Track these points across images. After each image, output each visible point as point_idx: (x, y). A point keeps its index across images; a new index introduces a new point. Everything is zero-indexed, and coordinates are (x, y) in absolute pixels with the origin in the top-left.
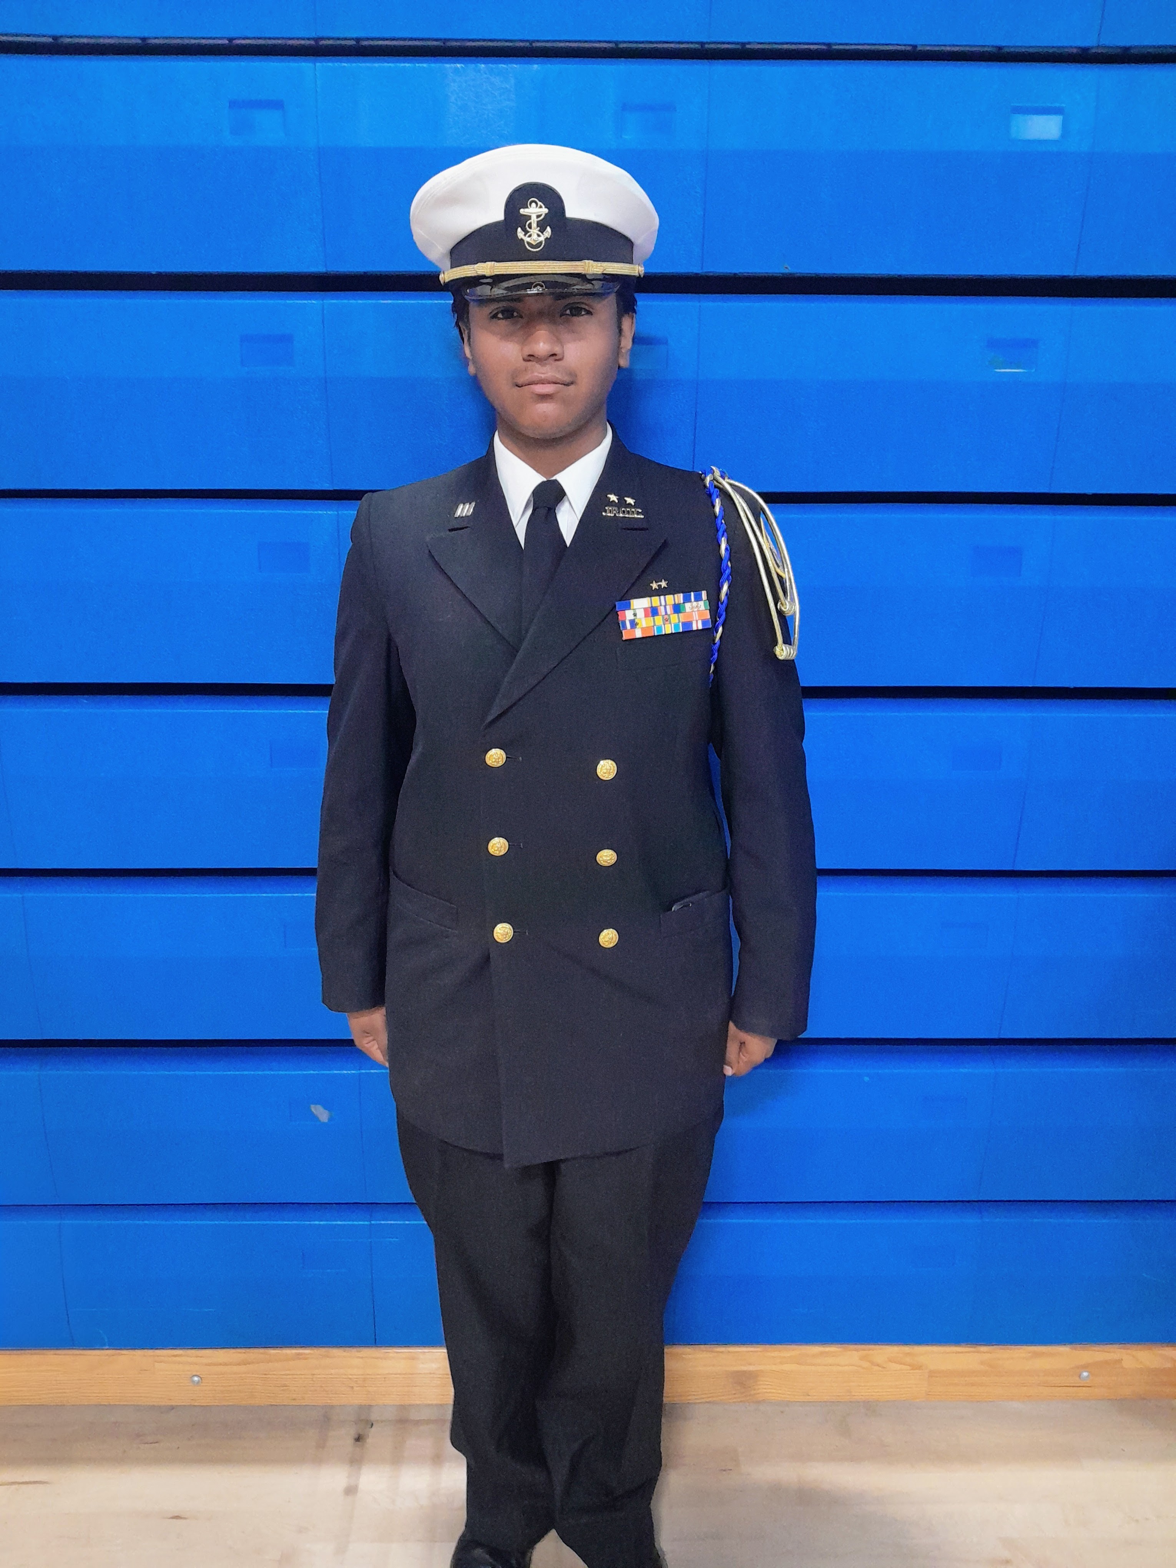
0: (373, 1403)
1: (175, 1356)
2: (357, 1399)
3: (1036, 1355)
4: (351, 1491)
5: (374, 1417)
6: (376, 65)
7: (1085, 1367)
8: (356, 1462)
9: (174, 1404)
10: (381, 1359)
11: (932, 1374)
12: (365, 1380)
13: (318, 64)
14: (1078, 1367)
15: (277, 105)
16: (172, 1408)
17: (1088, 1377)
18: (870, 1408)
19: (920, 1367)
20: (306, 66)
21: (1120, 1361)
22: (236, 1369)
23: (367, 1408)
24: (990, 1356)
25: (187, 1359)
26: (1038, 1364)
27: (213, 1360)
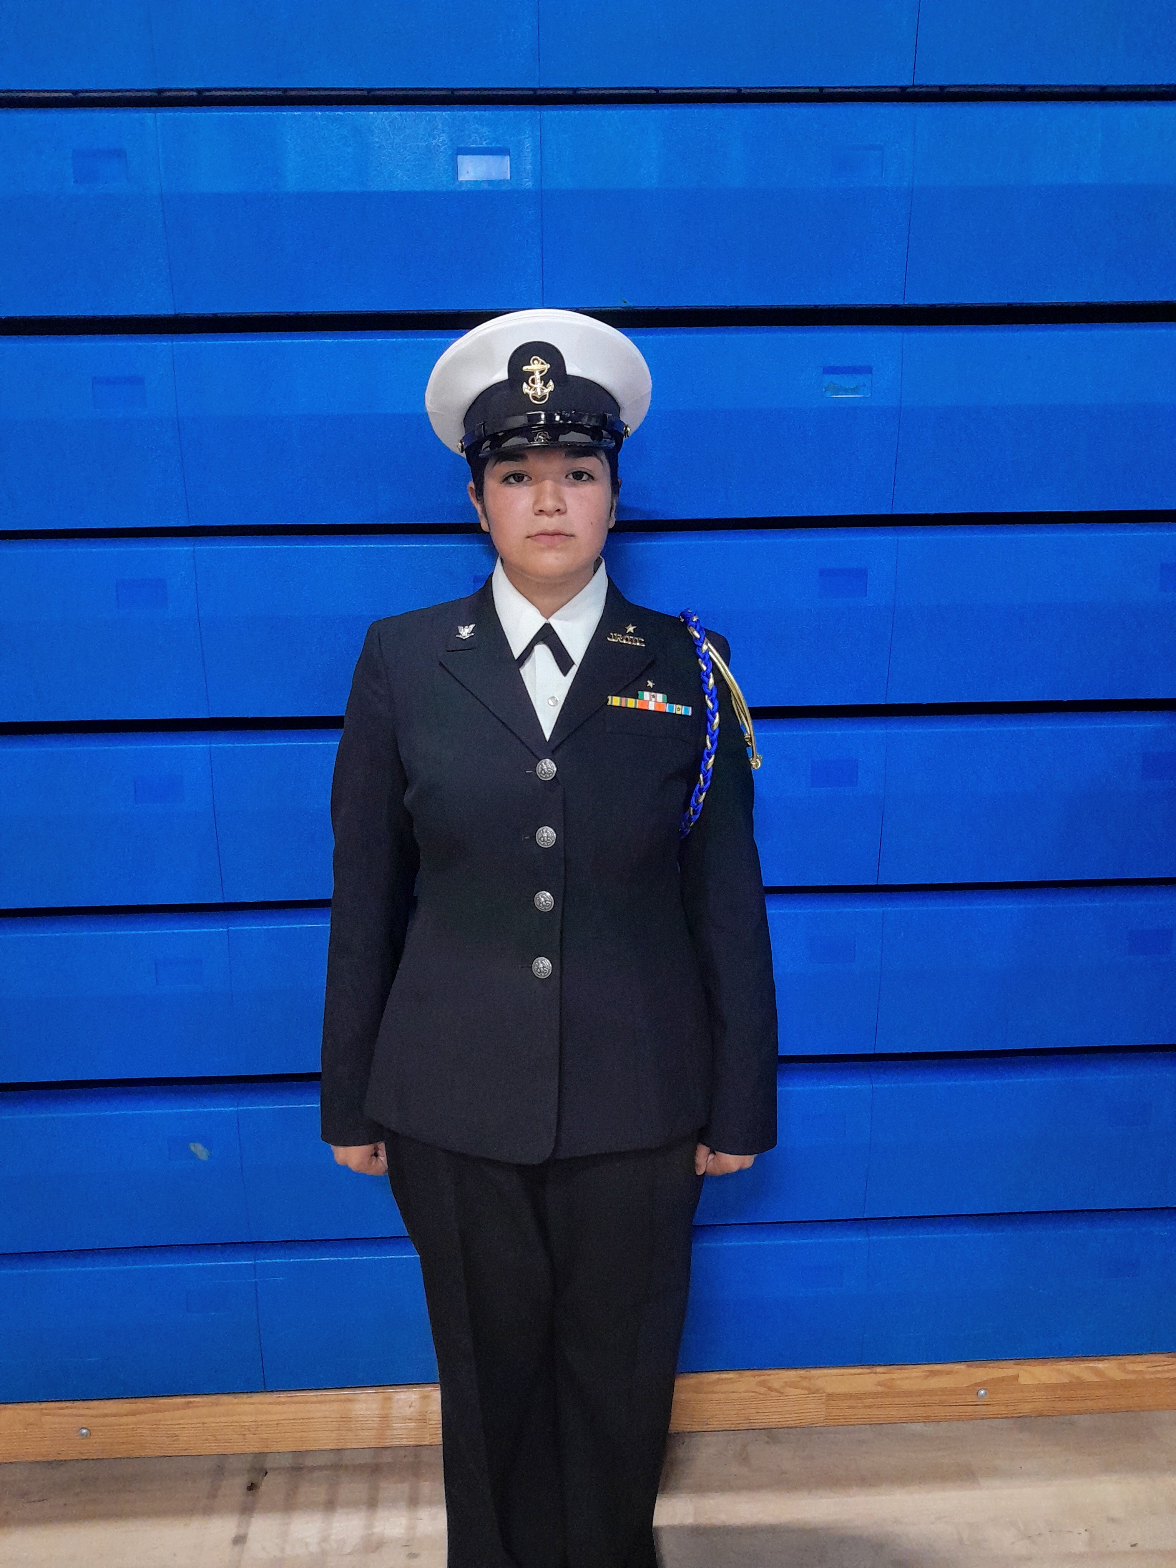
0: (269, 1450)
1: (62, 1408)
2: (251, 1448)
3: (933, 1373)
5: (268, 1465)
7: (982, 1385)
8: (247, 1510)
9: (60, 1458)
10: (273, 1404)
11: (831, 1397)
12: (257, 1427)
13: (160, 115)
14: (976, 1384)
15: (119, 153)
16: (60, 1463)
17: (986, 1393)
18: (770, 1434)
19: (817, 1391)
20: (149, 117)
21: (1016, 1377)
22: (125, 1419)
23: (260, 1456)
24: (887, 1376)
25: (75, 1411)
26: (935, 1383)
27: (101, 1411)
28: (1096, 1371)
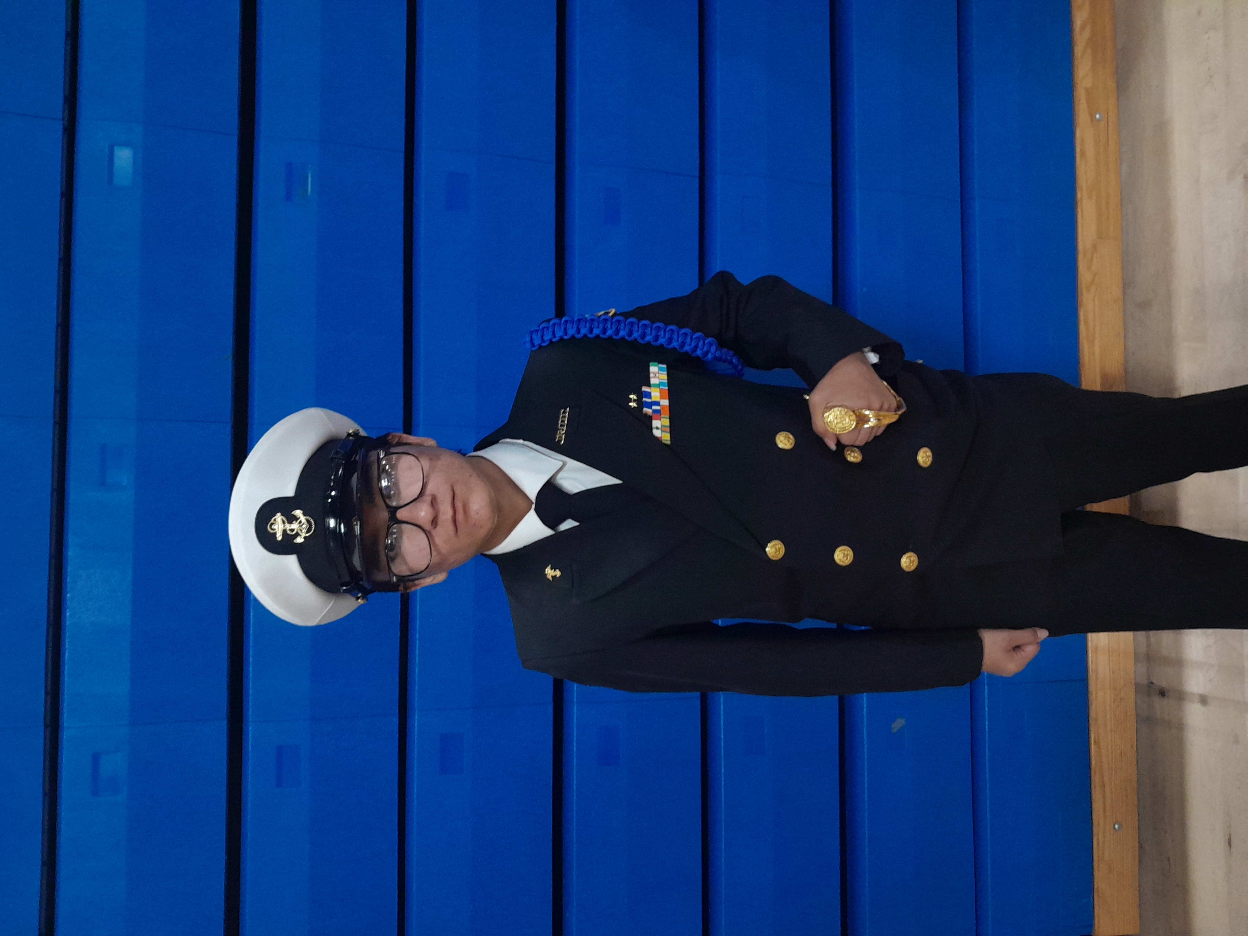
0: (1133, 682)
1: (1098, 844)
2: (1131, 695)
3: (1083, 154)
4: (1204, 700)
5: (1145, 682)
6: (66, 679)
7: (1092, 116)
8: (1181, 696)
9: (1137, 845)
10: (1097, 675)
11: (1100, 236)
12: (1115, 689)
13: (65, 725)
14: (1092, 121)
15: (96, 758)
16: (1141, 846)
17: (1099, 114)
18: (1127, 285)
19: (1095, 247)
20: (67, 734)
21: (1087, 90)
22: (1108, 795)
23: (1138, 688)
24: (1084, 191)
25: (1101, 835)
26: (1090, 151)
27: (1101, 813)
28: (1083, 28)
